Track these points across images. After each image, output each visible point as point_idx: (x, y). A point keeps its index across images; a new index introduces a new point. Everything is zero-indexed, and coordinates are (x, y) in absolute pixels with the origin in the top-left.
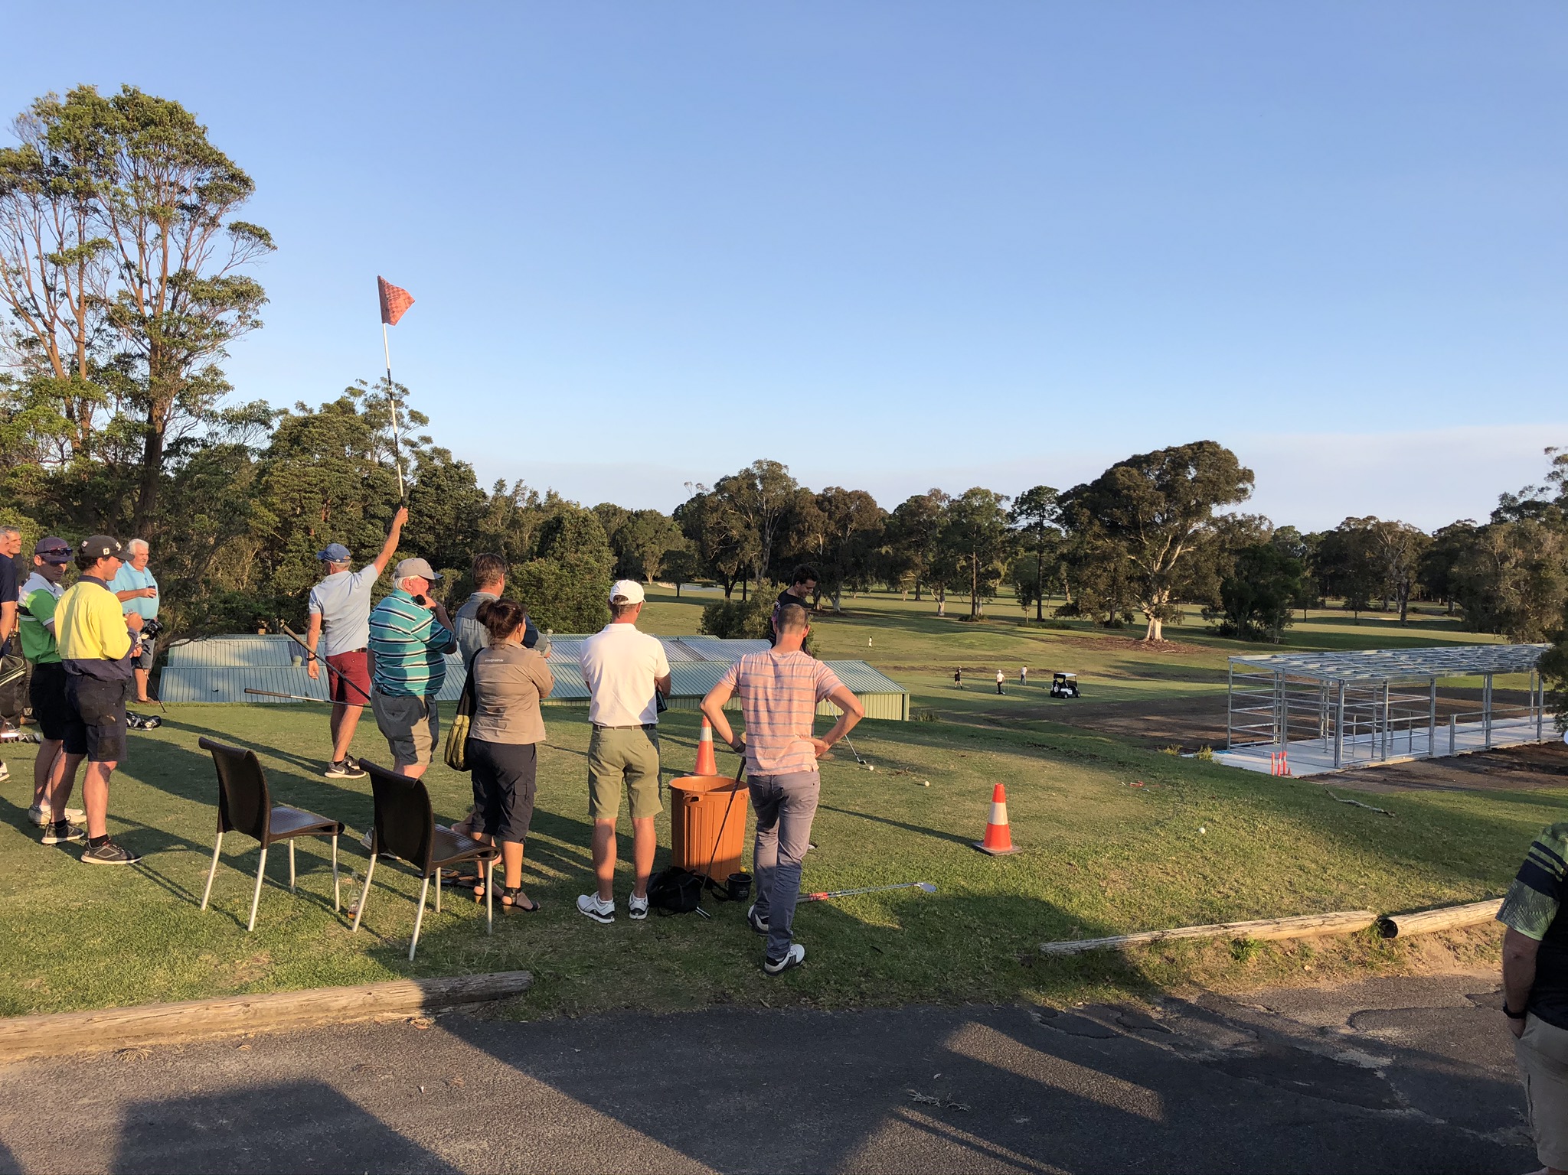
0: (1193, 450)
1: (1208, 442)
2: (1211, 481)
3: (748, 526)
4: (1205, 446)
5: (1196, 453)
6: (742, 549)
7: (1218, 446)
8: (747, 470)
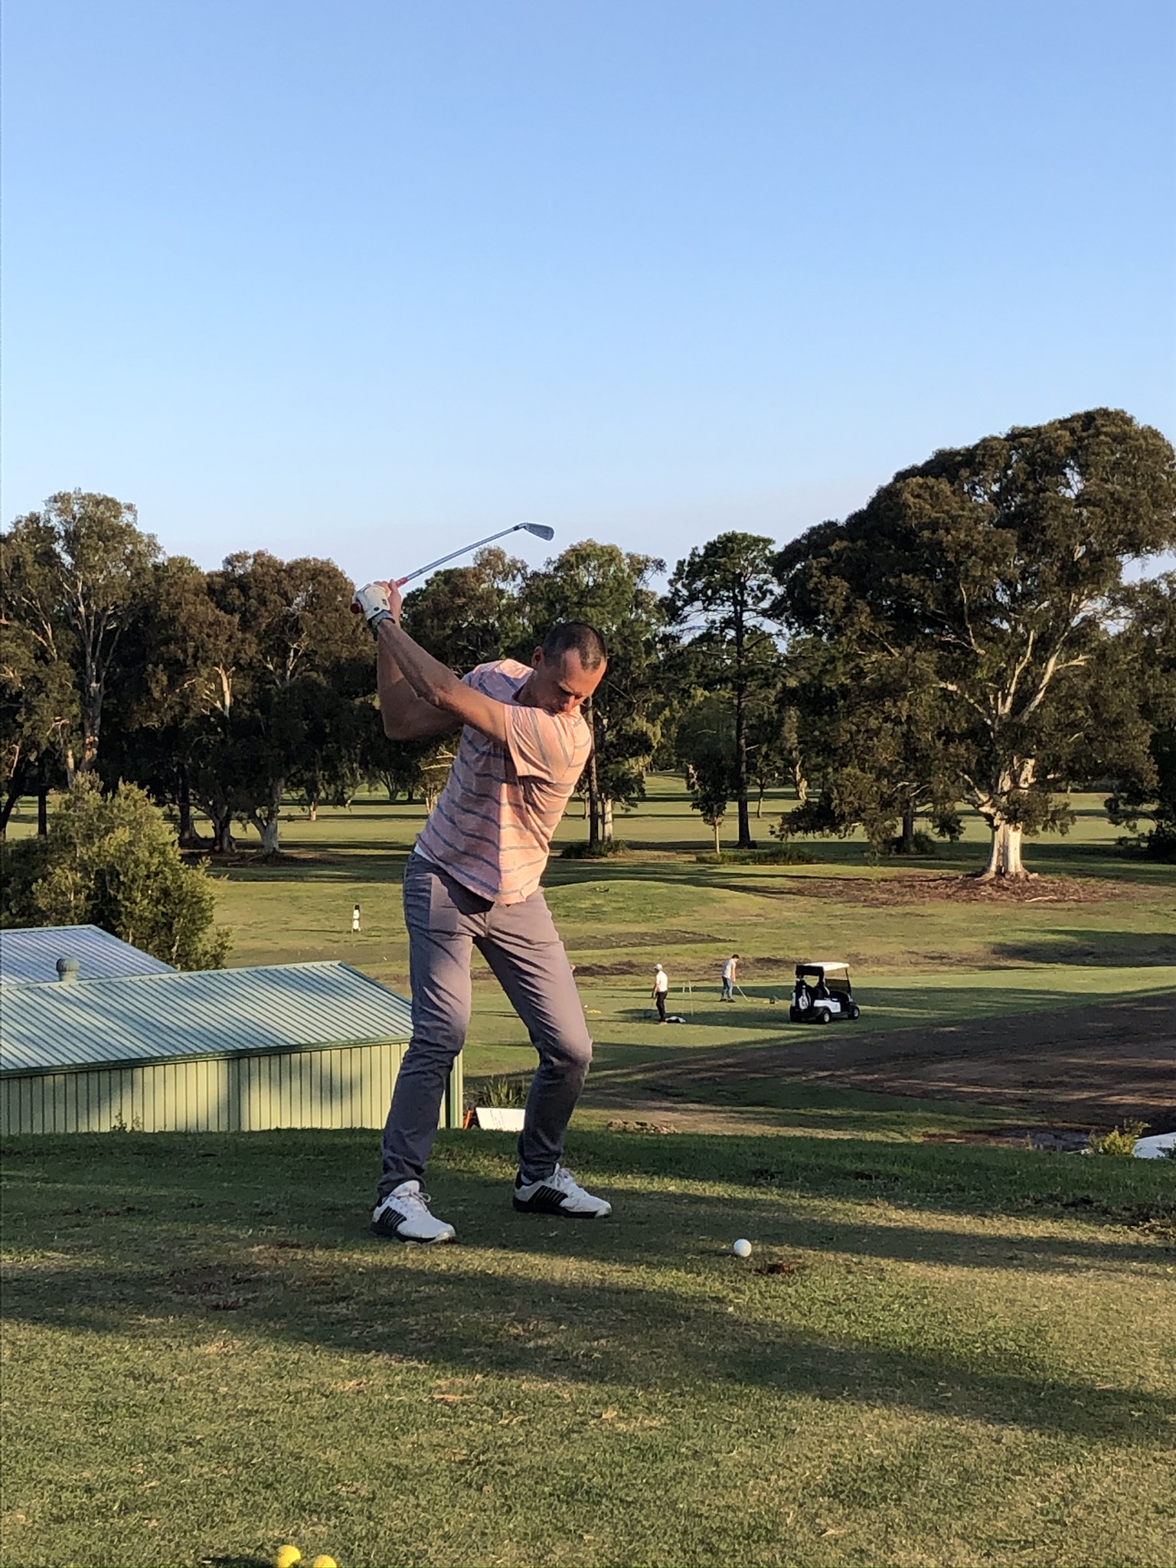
0: (1073, 432)
1: (1105, 413)
2: (1118, 502)
3: (41, 655)
4: (1099, 422)
5: (1081, 439)
6: (31, 710)
7: (1129, 421)
8: (34, 519)
